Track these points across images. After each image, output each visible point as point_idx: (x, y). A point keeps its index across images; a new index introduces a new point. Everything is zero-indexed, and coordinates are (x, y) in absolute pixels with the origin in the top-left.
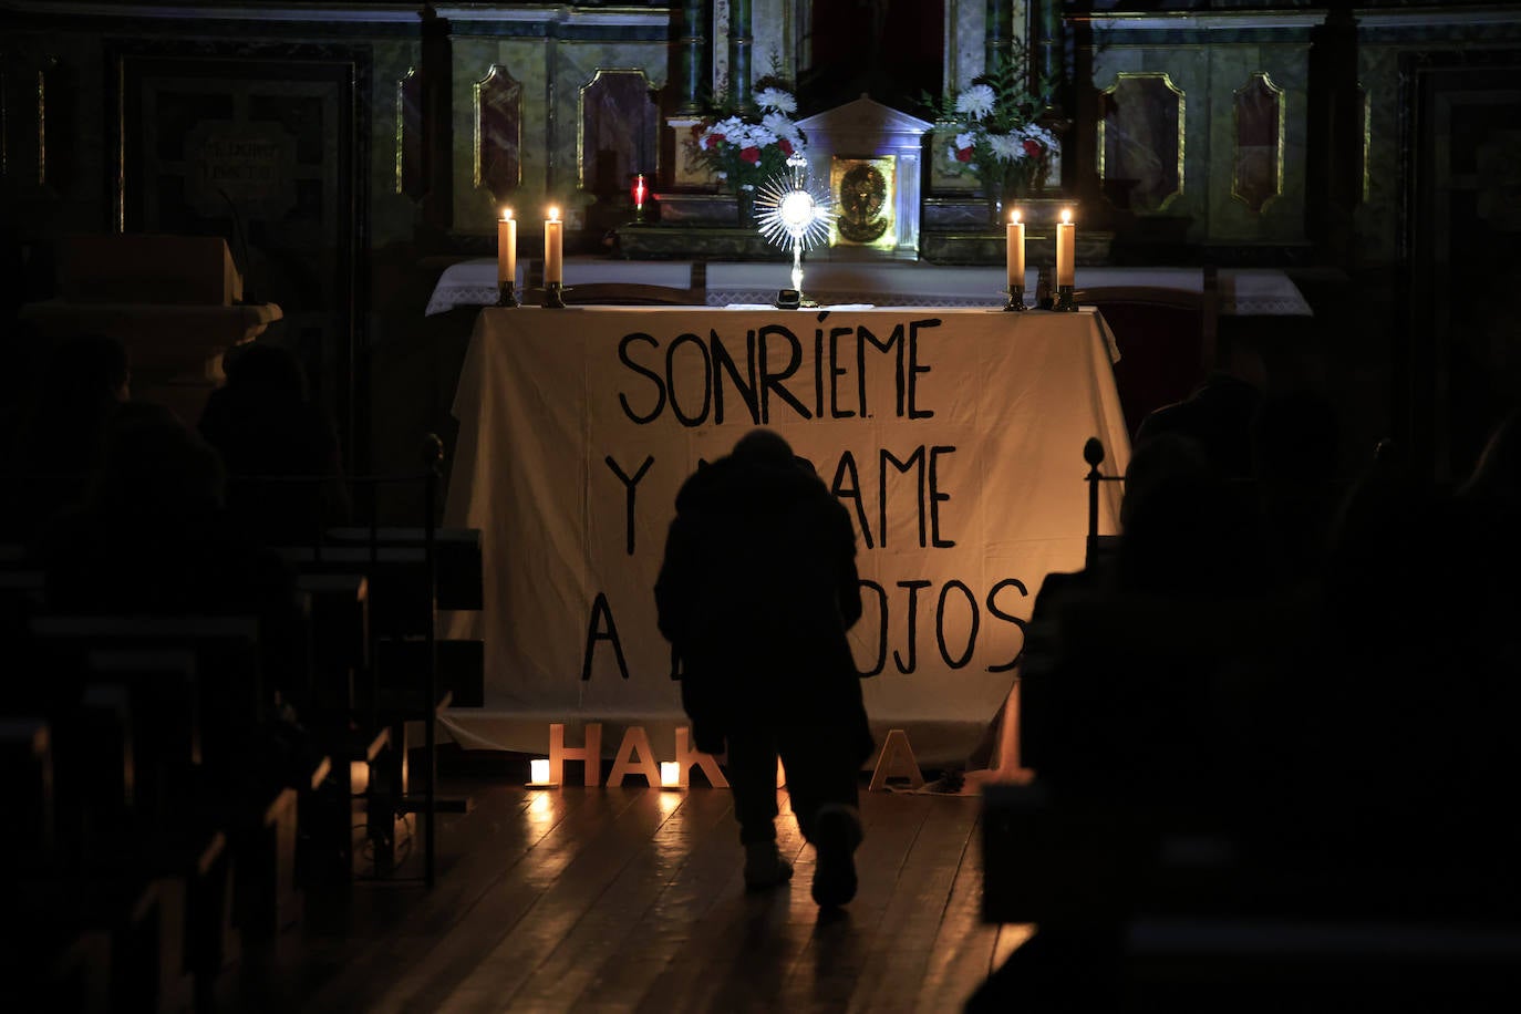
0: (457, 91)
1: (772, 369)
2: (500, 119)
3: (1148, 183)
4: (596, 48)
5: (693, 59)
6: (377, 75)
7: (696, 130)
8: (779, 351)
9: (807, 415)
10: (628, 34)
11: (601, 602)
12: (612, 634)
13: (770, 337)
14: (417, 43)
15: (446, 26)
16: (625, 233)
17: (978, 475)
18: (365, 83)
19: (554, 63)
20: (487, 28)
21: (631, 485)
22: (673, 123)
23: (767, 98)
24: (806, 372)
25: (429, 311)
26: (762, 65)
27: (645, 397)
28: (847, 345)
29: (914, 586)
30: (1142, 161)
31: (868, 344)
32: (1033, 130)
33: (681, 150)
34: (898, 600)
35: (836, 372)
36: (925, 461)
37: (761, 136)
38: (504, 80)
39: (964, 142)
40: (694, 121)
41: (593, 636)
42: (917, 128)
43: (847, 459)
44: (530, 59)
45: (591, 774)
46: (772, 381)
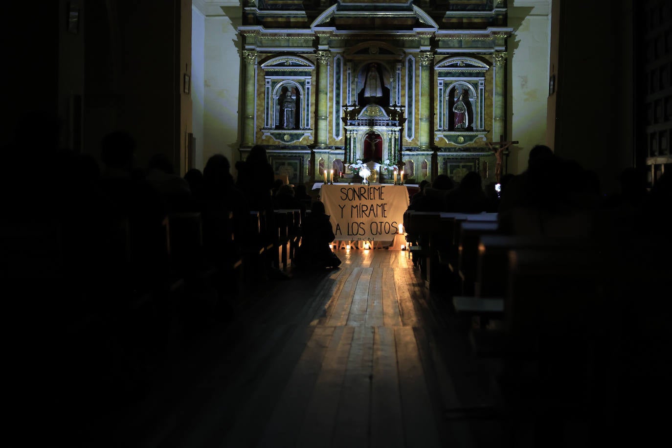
0: (316, 161)
1: (362, 193)
2: (321, 165)
3: (410, 174)
4: (334, 156)
5: (348, 157)
6: (305, 159)
7: (349, 166)
8: (363, 191)
9: (366, 199)
10: (339, 154)
11: (338, 225)
12: (339, 229)
13: (362, 189)
14: (310, 155)
15: (314, 152)
16: (339, 180)
17: (390, 208)
18: (303, 160)
19: (329, 158)
20: (320, 152)
21: (342, 209)
22: (345, 165)
23: (358, 161)
24: (366, 193)
25: (313, 189)
26: (358, 157)
27: (344, 197)
28: (372, 190)
29: (381, 223)
30: (409, 172)
31: (375, 190)
32: (395, 166)
33: (346, 169)
34: (379, 225)
35: (371, 193)
36: (383, 205)
37: (357, 166)
38: (322, 159)
39: (386, 167)
40: (348, 165)
41: (337, 229)
42: (379, 165)
43: (372, 205)
44: (325, 157)
45: (337, 247)
46: (362, 195)
